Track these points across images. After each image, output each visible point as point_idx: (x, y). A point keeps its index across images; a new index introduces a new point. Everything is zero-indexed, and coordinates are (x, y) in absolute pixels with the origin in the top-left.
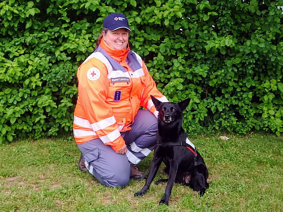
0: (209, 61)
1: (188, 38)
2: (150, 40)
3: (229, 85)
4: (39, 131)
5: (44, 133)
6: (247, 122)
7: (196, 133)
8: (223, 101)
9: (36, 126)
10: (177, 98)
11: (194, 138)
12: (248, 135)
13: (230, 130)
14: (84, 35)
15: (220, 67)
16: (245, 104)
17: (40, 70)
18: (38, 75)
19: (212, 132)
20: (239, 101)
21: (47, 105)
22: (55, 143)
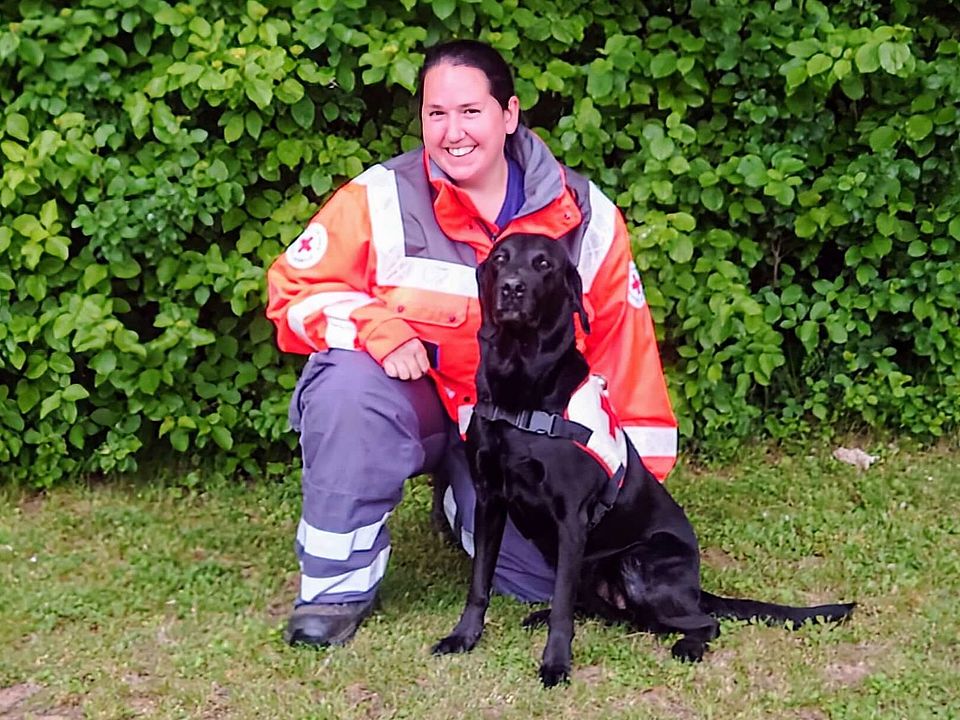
0: (798, 128)
1: (704, 30)
2: (544, 38)
3: (876, 231)
4: (56, 452)
5: (74, 462)
6: (944, 386)
7: (735, 436)
8: (848, 296)
9: (37, 430)
10: (659, 293)
11: (728, 458)
12: (949, 438)
13: (876, 419)
14: (258, 24)
15: (837, 152)
16: (938, 308)
17: (57, 182)
18: (50, 210)
19: (800, 429)
20: (916, 299)
21: (99, 343)
22: (134, 509)
